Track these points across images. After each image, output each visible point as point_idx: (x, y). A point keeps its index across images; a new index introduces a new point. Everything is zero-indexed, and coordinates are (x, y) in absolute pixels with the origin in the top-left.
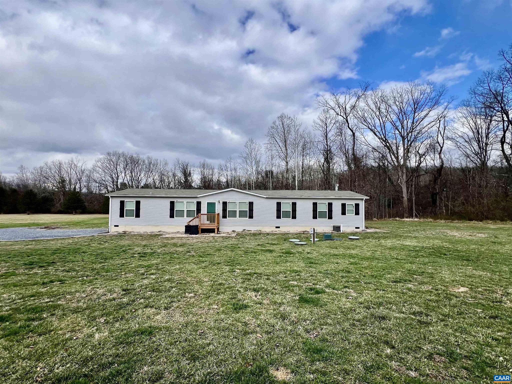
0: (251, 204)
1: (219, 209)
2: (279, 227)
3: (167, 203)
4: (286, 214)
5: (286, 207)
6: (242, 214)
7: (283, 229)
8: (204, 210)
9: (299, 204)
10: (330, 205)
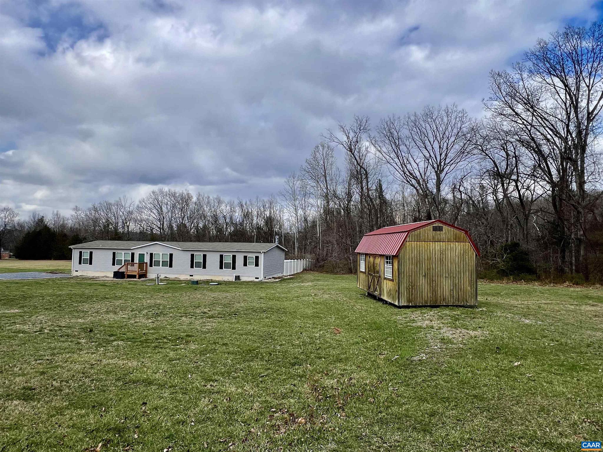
0: (171, 255)
1: (147, 259)
2: (192, 276)
3: (110, 253)
4: (198, 265)
5: (199, 259)
6: (164, 264)
7: (196, 278)
8: (136, 260)
9: (209, 256)
10: (234, 257)
